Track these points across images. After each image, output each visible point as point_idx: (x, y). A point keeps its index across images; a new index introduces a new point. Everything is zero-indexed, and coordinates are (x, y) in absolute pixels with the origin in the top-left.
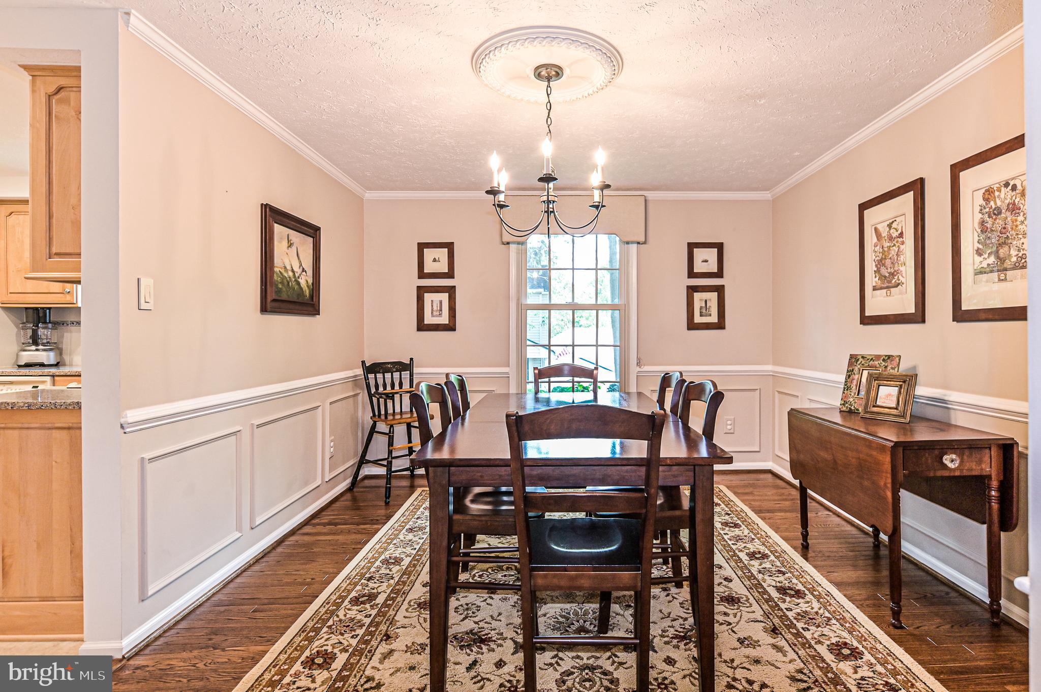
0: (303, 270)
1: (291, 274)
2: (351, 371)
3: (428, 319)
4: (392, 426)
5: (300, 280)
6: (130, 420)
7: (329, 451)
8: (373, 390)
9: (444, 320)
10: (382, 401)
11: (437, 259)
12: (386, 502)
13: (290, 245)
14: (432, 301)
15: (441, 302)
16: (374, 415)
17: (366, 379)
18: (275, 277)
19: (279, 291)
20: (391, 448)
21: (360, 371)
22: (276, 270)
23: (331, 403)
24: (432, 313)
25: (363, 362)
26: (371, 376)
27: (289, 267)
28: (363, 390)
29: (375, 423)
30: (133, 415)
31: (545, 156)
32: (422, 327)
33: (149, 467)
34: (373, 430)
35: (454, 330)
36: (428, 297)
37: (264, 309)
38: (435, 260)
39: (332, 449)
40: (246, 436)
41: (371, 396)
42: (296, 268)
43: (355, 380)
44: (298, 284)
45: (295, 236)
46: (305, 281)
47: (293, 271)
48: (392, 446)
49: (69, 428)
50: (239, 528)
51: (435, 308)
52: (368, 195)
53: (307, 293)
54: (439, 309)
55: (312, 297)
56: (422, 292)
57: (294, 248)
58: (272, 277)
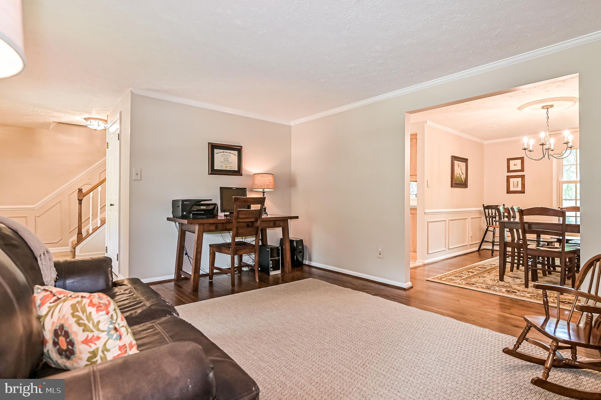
0: (463, 174)
1: (459, 175)
2: (478, 208)
3: (512, 189)
4: (494, 228)
5: (461, 177)
6: (427, 212)
7: (471, 235)
8: (487, 215)
9: (519, 189)
10: (491, 219)
11: (516, 164)
12: (492, 255)
13: (459, 166)
14: (514, 181)
15: (518, 182)
16: (488, 224)
17: (485, 211)
18: (455, 177)
19: (456, 181)
20: (494, 236)
21: (482, 209)
22: (455, 174)
23: (471, 218)
24: (514, 186)
25: (483, 205)
26: (487, 210)
27: (458, 173)
28: (483, 216)
29: (488, 227)
30: (427, 211)
31: (542, 138)
32: (509, 192)
33: (429, 224)
34: (487, 230)
35: (524, 193)
36: (512, 180)
37: (452, 186)
38: (515, 165)
39: (472, 234)
40: (447, 222)
41: (486, 217)
42: (461, 174)
43: (480, 212)
44: (461, 178)
45: (460, 163)
46: (463, 177)
47: (460, 174)
48: (495, 235)
49: (412, 214)
50: (446, 247)
51: (515, 184)
52: (486, 142)
53: (464, 181)
54: (517, 184)
55: (465, 182)
56: (509, 178)
57: (460, 167)
58: (454, 177)
